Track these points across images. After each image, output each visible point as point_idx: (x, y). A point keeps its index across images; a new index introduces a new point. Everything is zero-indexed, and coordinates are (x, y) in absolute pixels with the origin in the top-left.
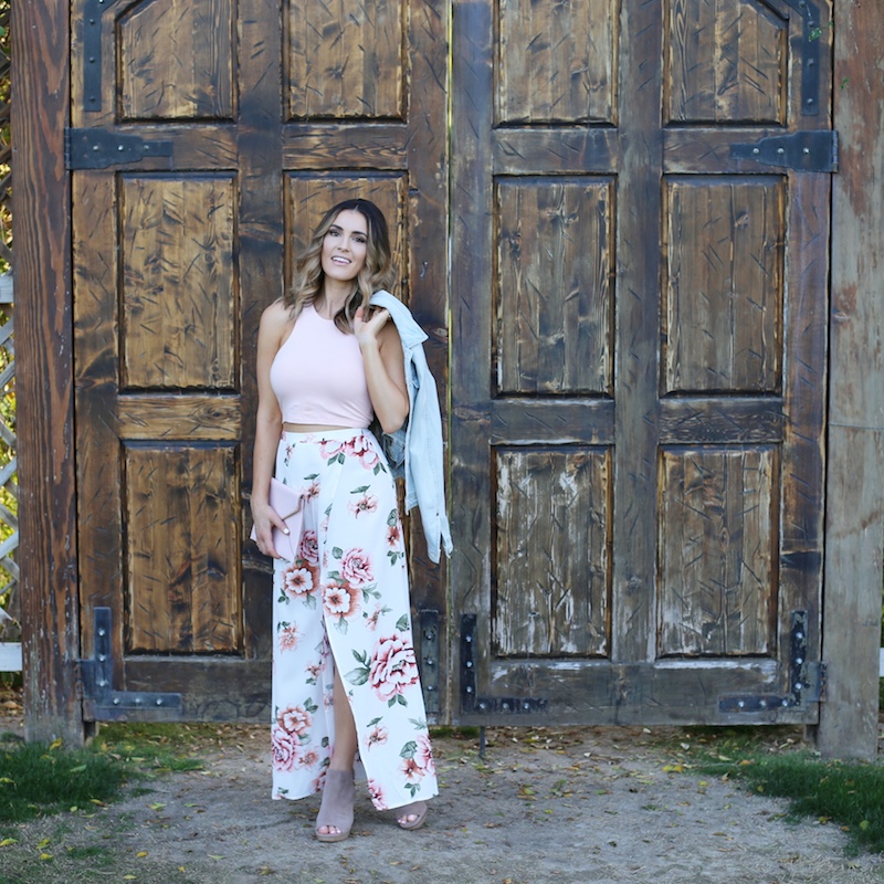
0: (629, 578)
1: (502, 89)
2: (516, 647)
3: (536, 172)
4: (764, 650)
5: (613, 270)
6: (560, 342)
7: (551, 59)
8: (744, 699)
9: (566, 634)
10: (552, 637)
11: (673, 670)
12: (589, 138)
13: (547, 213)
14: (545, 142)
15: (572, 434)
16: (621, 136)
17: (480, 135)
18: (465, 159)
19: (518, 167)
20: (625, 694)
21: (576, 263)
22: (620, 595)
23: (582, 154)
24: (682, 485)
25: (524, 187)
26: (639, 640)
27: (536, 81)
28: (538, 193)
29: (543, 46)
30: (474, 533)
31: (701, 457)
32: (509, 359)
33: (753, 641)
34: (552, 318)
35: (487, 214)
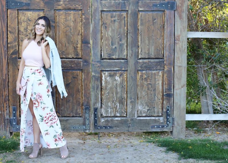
0: (131, 99)
2: (106, 115)
3: (110, 10)
4: (161, 115)
5: (127, 32)
6: (116, 47)
8: (156, 126)
9: (117, 112)
10: (114, 112)
11: (141, 119)
12: (122, 3)
13: (113, 19)
14: (112, 3)
15: (118, 68)
16: (129, 2)
17: (98, 2)
18: (95, 7)
19: (106, 9)
20: (130, 125)
21: (119, 30)
22: (129, 103)
23: (120, 6)
24: (142, 79)
25: (108, 13)
26: (133, 113)
28: (111, 15)
30: (97, 90)
31: (146, 73)
32: (104, 51)
33: (158, 113)
34: (114, 42)
35: (100, 19)
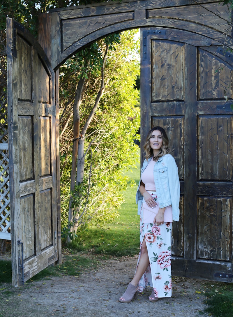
0: (188, 234)
1: (154, 91)
3: (162, 115)
4: (228, 260)
5: (184, 143)
7: (167, 83)
8: (221, 274)
11: (201, 263)
12: (176, 105)
13: (166, 127)
14: (165, 106)
16: (185, 104)
17: (148, 105)
18: (144, 112)
19: (158, 114)
20: (187, 268)
21: (174, 141)
22: (186, 239)
23: (175, 110)
24: (204, 207)
25: (160, 119)
26: (191, 253)
27: (163, 89)
28: (163, 121)
29: (165, 79)
31: (209, 199)
33: (225, 256)
35: (150, 127)
